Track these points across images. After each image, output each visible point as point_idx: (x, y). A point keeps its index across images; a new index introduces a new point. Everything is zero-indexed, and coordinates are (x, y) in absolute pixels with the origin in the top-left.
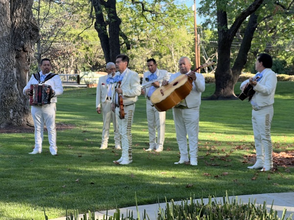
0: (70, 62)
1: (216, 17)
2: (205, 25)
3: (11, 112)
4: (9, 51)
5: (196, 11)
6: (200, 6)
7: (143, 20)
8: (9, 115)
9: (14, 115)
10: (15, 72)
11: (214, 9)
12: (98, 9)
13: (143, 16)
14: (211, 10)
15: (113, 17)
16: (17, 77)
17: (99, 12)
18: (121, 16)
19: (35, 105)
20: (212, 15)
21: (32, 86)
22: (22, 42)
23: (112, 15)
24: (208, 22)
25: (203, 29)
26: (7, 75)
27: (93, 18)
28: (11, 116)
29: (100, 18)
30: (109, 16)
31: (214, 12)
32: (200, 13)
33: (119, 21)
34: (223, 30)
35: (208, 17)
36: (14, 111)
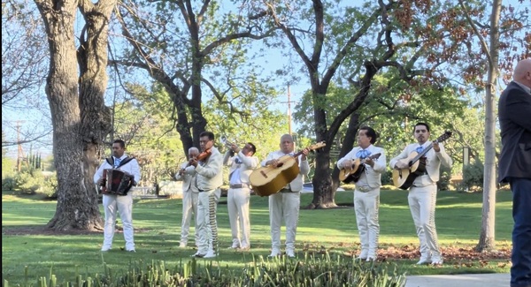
0: (149, 174)
1: (313, 123)
2: (301, 132)
3: (76, 212)
4: (76, 142)
5: (292, 117)
6: (296, 111)
7: (232, 122)
8: (74, 216)
9: (79, 216)
10: (82, 167)
11: (311, 115)
12: (181, 108)
13: (232, 118)
14: (308, 116)
15: (197, 118)
16: (85, 173)
17: (182, 111)
18: (207, 116)
19: (108, 193)
20: (309, 121)
21: (105, 171)
22: (92, 133)
23: (196, 115)
24: (305, 128)
25: (299, 137)
26: (73, 169)
27: (175, 120)
28: (76, 217)
29: (182, 118)
30: (193, 117)
31: (311, 117)
32: (296, 119)
33: (204, 122)
34: (322, 130)
35: (304, 123)
36: (80, 212)
